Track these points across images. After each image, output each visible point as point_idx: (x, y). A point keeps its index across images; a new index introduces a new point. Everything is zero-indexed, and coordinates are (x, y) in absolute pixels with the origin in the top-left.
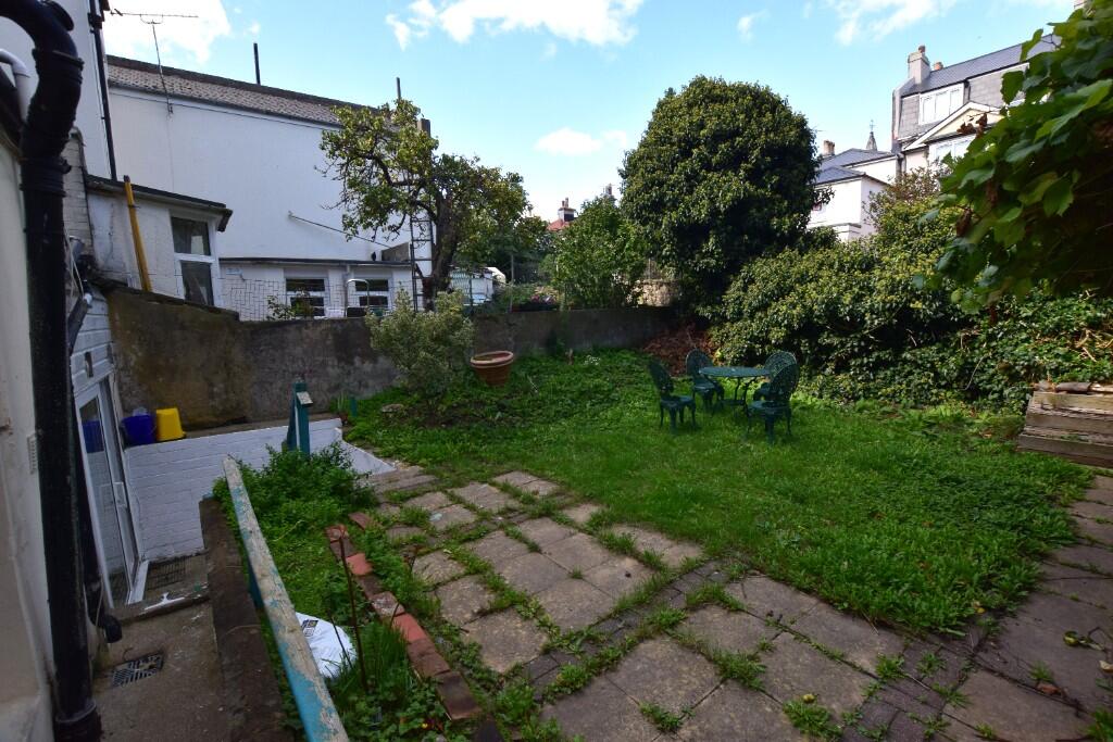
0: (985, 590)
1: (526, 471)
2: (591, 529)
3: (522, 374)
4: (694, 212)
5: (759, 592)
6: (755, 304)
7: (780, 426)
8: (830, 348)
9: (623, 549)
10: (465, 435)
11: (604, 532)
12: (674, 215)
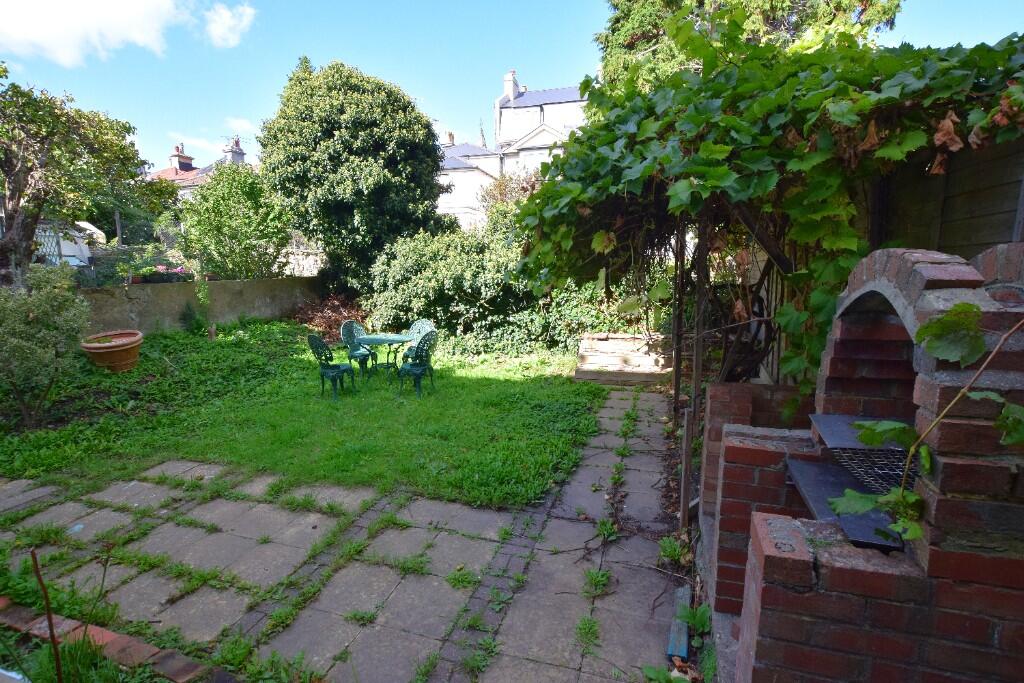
0: (555, 472)
1: (182, 458)
2: (271, 498)
3: (156, 355)
4: (339, 190)
5: (423, 511)
6: (398, 277)
7: (425, 382)
8: (458, 315)
9: (307, 507)
10: (88, 432)
11: (284, 497)
12: (319, 191)
